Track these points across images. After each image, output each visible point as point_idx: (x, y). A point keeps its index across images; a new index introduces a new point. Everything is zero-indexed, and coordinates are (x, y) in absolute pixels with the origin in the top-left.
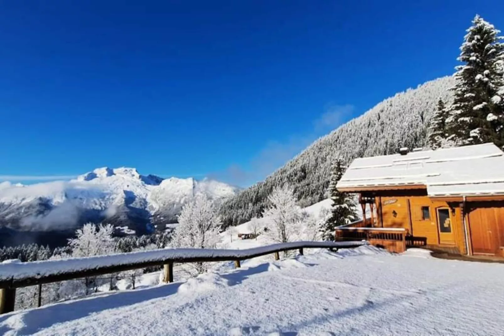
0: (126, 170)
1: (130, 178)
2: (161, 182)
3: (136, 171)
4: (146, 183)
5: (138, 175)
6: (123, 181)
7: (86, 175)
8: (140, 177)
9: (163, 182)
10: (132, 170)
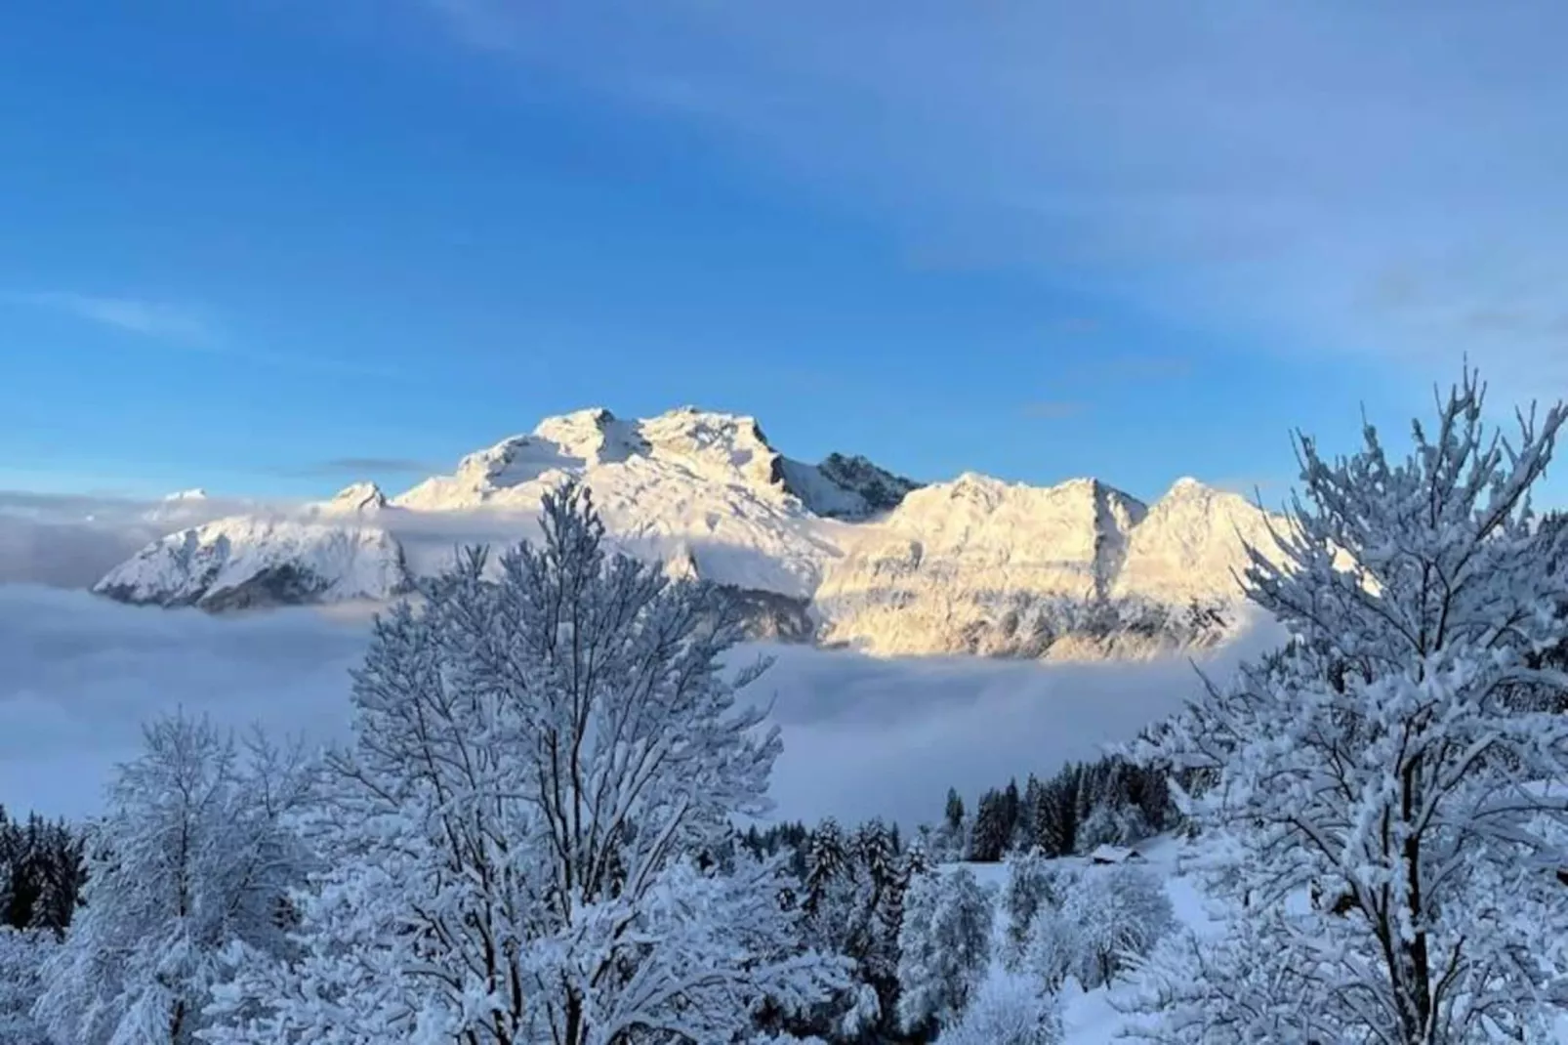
0: (700, 428)
1: (722, 475)
2: (899, 499)
3: (758, 433)
4: (808, 505)
5: (763, 458)
6: (684, 492)
7: (497, 451)
8: (779, 469)
9: (911, 498)
10: (734, 427)
